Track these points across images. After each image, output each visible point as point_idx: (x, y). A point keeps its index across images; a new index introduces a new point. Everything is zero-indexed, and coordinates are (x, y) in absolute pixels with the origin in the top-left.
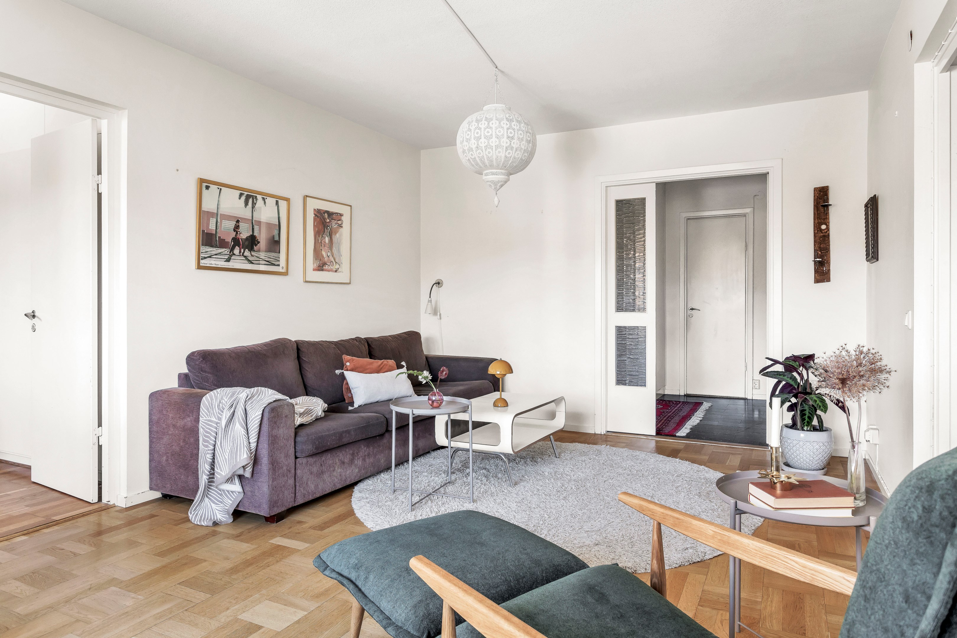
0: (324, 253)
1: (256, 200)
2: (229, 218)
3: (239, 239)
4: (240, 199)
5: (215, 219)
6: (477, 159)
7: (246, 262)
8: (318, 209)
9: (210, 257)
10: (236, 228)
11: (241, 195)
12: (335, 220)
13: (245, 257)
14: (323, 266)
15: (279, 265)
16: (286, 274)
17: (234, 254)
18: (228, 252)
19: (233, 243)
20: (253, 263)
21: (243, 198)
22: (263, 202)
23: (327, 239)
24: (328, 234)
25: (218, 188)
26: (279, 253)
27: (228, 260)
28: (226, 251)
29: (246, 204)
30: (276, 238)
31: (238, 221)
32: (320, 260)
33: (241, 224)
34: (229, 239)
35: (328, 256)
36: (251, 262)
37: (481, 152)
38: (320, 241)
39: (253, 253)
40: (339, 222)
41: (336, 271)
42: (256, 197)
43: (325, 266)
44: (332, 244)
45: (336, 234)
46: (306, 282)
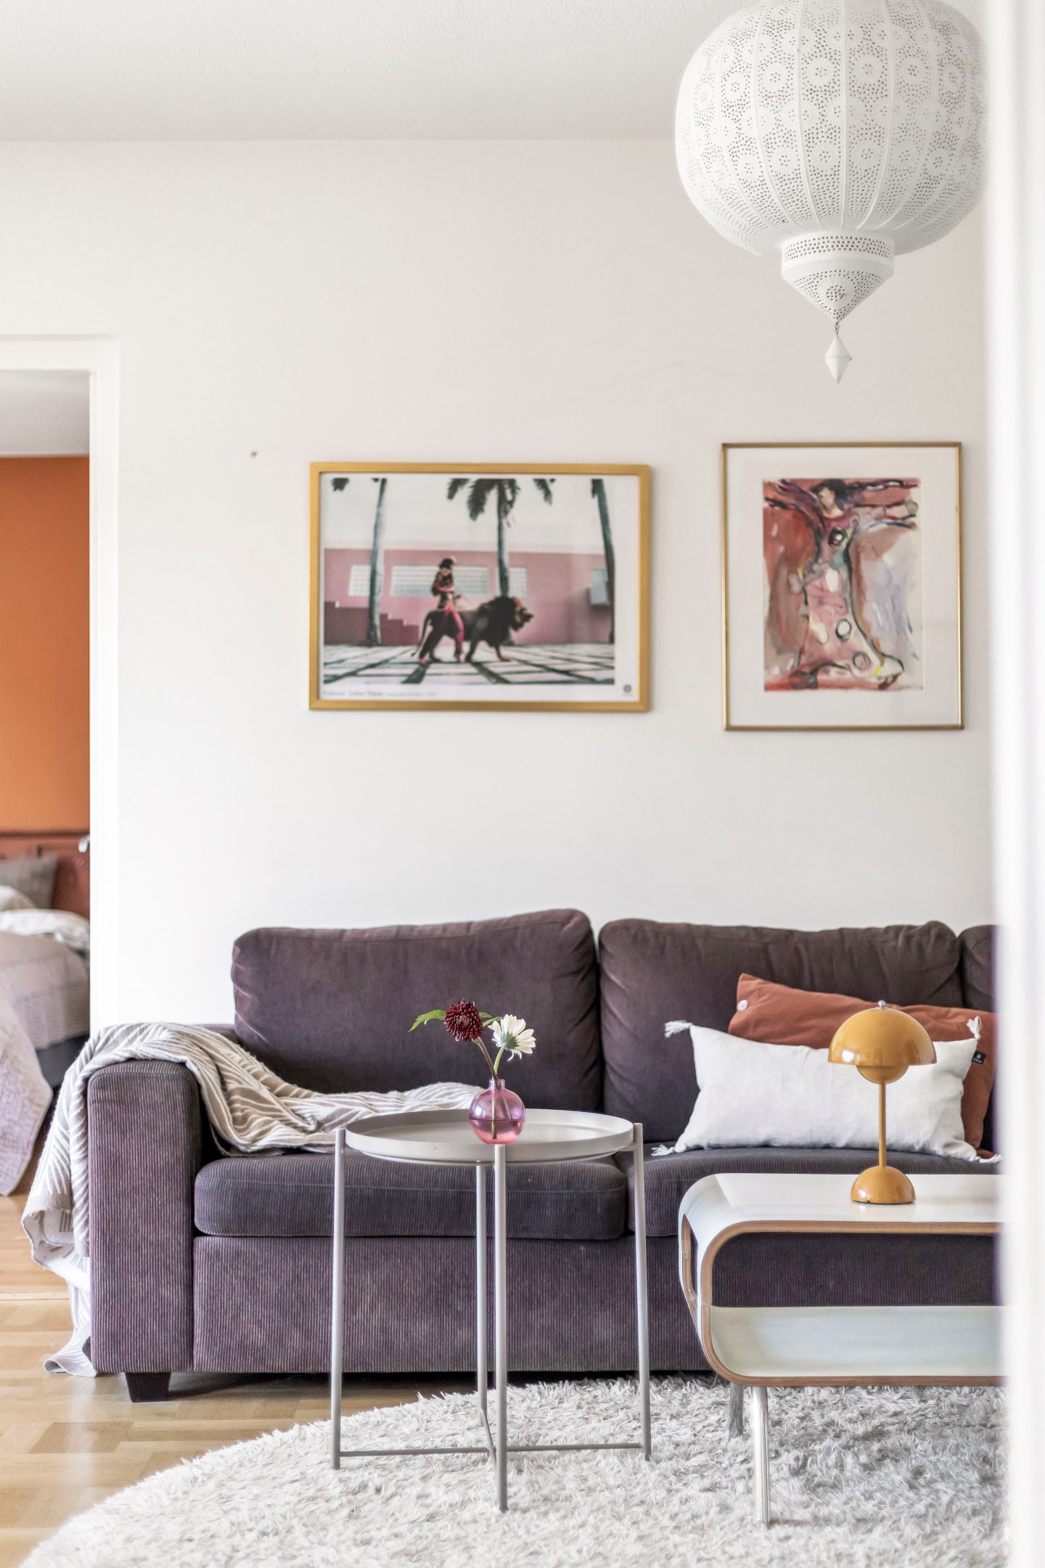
0: (818, 628)
1: (513, 491)
2: (414, 557)
3: (451, 615)
4: (451, 497)
5: (368, 567)
7: (482, 678)
8: (782, 481)
9: (353, 674)
10: (442, 584)
11: (455, 486)
12: (873, 506)
13: (478, 665)
14: (814, 672)
15: (610, 682)
16: (645, 704)
17: (437, 661)
18: (413, 655)
19: (429, 629)
20: (506, 682)
21: (464, 493)
22: (540, 494)
23: (833, 579)
24: (839, 559)
25: (376, 480)
26: (612, 640)
27: (416, 678)
28: (408, 653)
29: (477, 510)
30: (600, 599)
31: (447, 564)
32: (802, 652)
33: (457, 571)
34: (417, 619)
35: (839, 636)
36: (498, 679)
38: (796, 588)
39: (506, 652)
40: (898, 512)
41: (883, 686)
42: (512, 483)
43: (827, 672)
44: (861, 592)
45: (878, 555)
46: (730, 728)
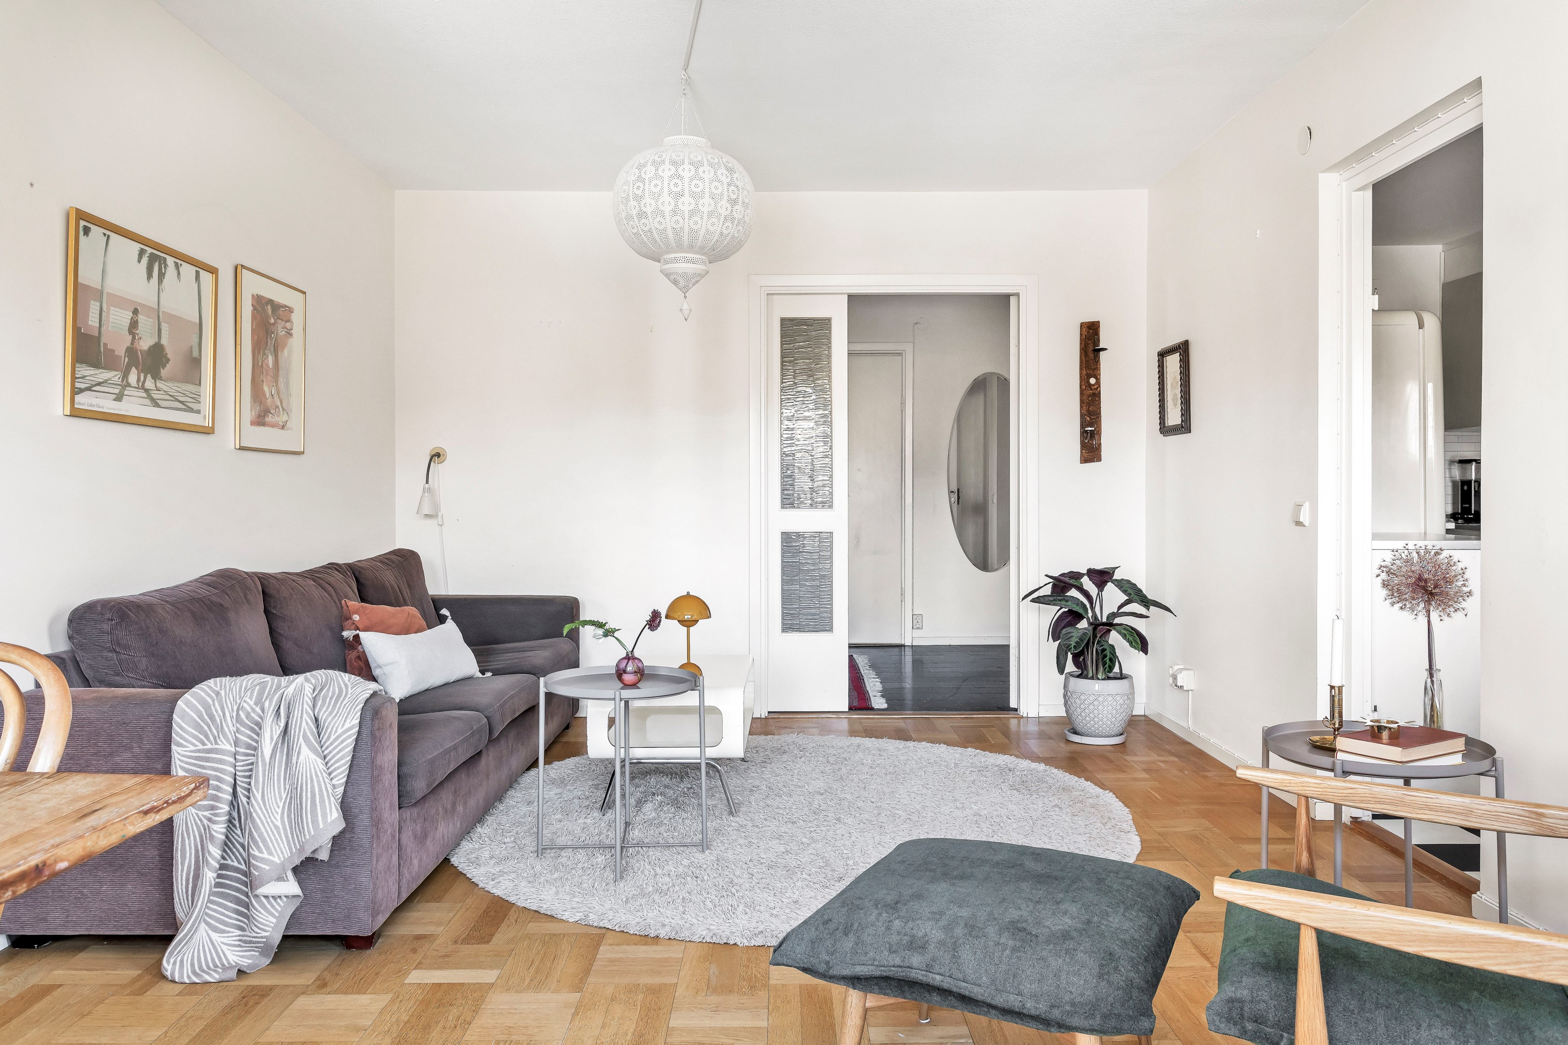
0: (266, 389)
1: (165, 268)
2: (120, 301)
3: (136, 350)
4: (139, 261)
5: (98, 304)
6: (670, 233)
7: (147, 402)
8: (257, 295)
9: (89, 389)
10: (133, 325)
11: (142, 253)
12: (282, 320)
13: (147, 391)
14: (264, 416)
15: (198, 412)
16: (208, 431)
17: (129, 385)
18: (119, 378)
19: (127, 359)
20: (159, 406)
21: (145, 260)
22: (175, 272)
23: (270, 360)
24: (272, 349)
25: (105, 234)
26: (200, 385)
27: (119, 398)
28: (113, 376)
29: (150, 275)
30: (195, 354)
31: (136, 312)
32: (261, 403)
33: (141, 318)
34: (121, 351)
35: (272, 395)
36: (155, 404)
37: (680, 220)
38: (260, 364)
39: (160, 384)
40: (288, 325)
41: (283, 427)
42: (165, 259)
43: (268, 416)
44: (278, 371)
45: (283, 350)
46: (242, 448)
